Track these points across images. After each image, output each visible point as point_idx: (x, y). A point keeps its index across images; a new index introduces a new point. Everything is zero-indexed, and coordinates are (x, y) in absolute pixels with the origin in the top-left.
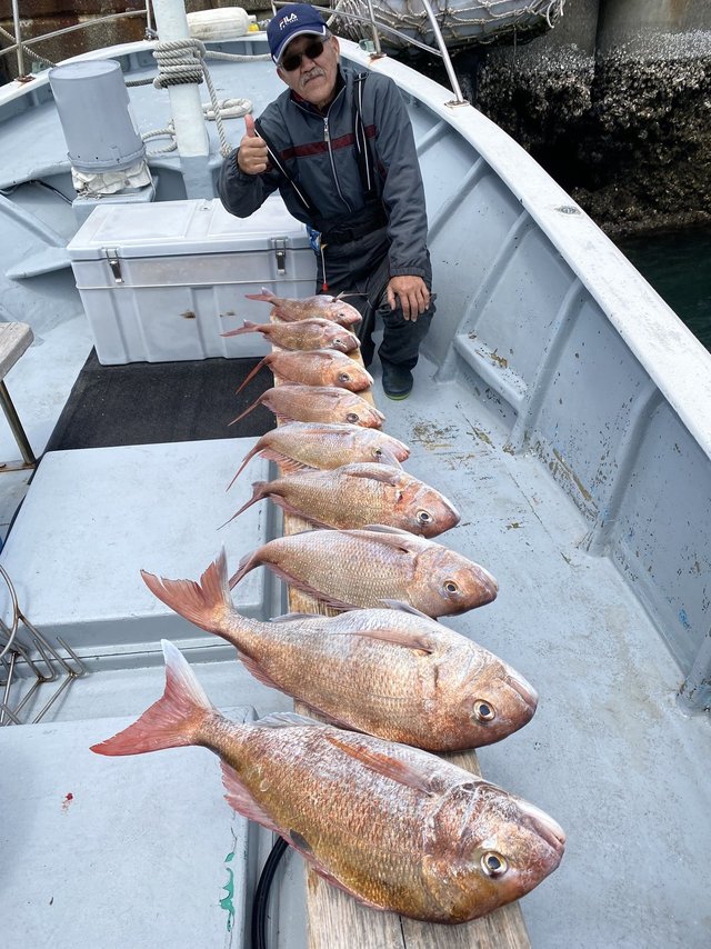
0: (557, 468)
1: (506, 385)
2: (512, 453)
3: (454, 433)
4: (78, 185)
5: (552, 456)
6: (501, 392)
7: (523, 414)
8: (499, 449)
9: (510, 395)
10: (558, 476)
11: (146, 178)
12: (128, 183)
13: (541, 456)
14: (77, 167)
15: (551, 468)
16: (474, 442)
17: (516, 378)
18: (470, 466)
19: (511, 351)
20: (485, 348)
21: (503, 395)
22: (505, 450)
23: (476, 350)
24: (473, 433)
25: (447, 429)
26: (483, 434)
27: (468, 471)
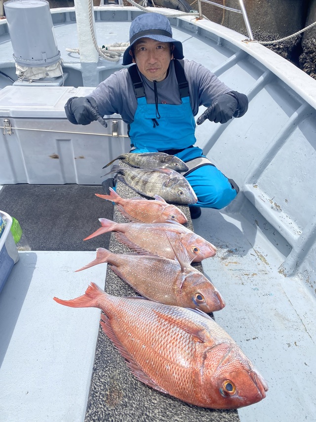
1: (283, 226)
2: (285, 275)
3: (241, 253)
8: (276, 270)
14: (19, 63)
16: (256, 263)
18: (254, 282)
19: (286, 201)
20: (265, 195)
21: (281, 233)
22: (280, 272)
23: (259, 196)
24: (255, 254)
25: (236, 249)
26: (262, 256)
27: (254, 287)
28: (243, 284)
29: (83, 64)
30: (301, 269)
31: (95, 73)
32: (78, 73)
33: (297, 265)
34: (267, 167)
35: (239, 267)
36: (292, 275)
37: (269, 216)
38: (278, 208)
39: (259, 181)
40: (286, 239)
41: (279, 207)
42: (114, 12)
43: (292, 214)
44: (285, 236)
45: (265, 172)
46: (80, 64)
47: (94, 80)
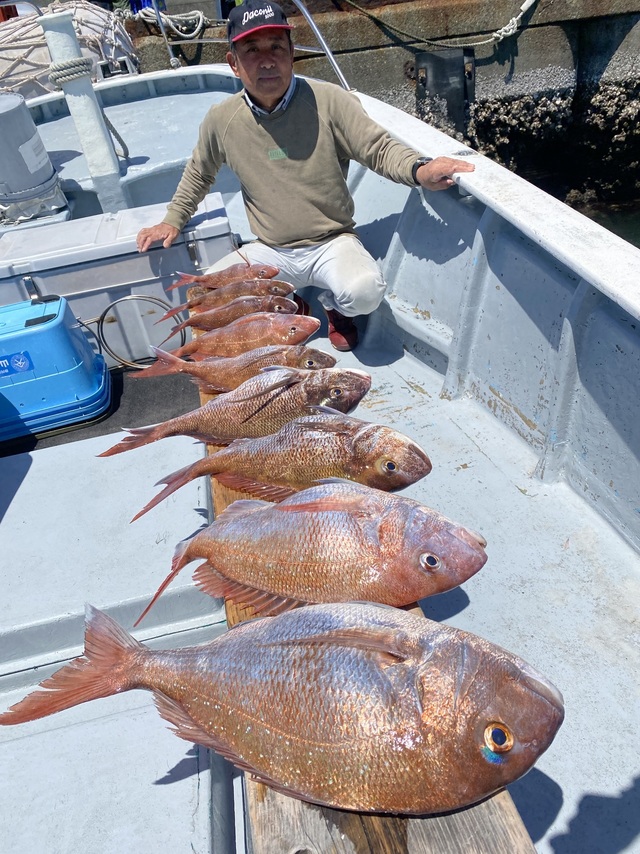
0: (496, 405)
2: (449, 399)
7: (454, 359)
8: (436, 397)
9: (437, 342)
11: (62, 200)
13: (478, 397)
15: (490, 406)
16: (411, 394)
17: (440, 326)
18: (409, 417)
19: (432, 301)
20: (405, 304)
21: (431, 344)
22: (442, 397)
23: (399, 309)
24: (408, 387)
25: (381, 387)
26: (417, 386)
27: (408, 422)
28: (393, 422)
29: (96, 180)
30: (467, 385)
31: (119, 190)
32: (92, 195)
33: (461, 381)
34: (402, 264)
35: (386, 405)
36: (456, 397)
37: (413, 328)
38: (426, 314)
39: (395, 288)
40: (439, 349)
42: (124, 88)
43: (442, 317)
44: (436, 346)
45: (400, 272)
46: (91, 181)
47: (119, 202)
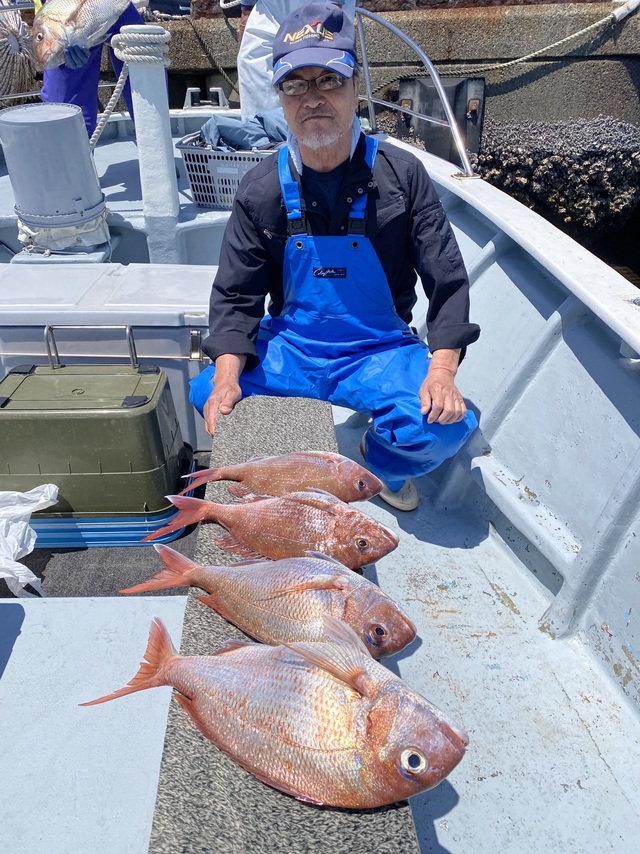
0: (628, 678)
1: (545, 534)
2: (553, 636)
3: (464, 591)
4: (22, 238)
5: (622, 656)
6: (535, 542)
7: (572, 583)
8: (534, 625)
9: (551, 550)
10: (629, 686)
11: (103, 236)
12: (81, 241)
13: (598, 648)
14: (26, 222)
15: (618, 673)
16: (495, 610)
17: (557, 524)
18: (491, 652)
19: (548, 482)
20: (505, 471)
21: (540, 547)
22: (542, 629)
23: (496, 475)
24: (492, 592)
25: (454, 583)
26: (505, 595)
27: (492, 662)
28: (468, 656)
29: (149, 220)
30: (583, 623)
31: (173, 236)
32: (141, 235)
33: (576, 613)
36: (565, 635)
37: (515, 514)
38: (531, 496)
39: (492, 443)
40: (551, 560)
41: (535, 495)
43: (560, 509)
44: (547, 554)
45: (504, 426)
46: (143, 220)
47: (170, 249)
